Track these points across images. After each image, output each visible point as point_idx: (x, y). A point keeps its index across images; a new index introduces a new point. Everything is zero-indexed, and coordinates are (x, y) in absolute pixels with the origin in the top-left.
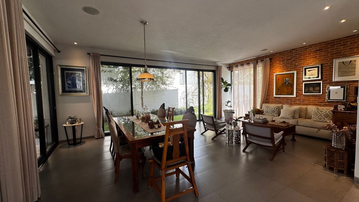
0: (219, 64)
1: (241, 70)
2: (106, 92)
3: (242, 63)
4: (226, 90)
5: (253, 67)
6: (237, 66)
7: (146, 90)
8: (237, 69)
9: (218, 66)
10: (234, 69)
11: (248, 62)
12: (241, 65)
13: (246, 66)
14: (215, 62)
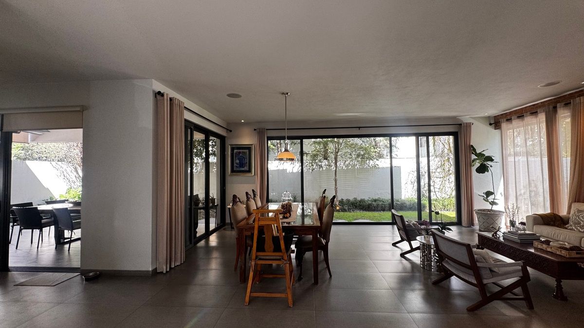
0: (466, 119)
1: (518, 127)
2: (291, 171)
3: (520, 114)
4: (482, 169)
5: (545, 119)
6: (509, 120)
7: (344, 168)
8: (511, 126)
9: (461, 124)
10: (504, 125)
11: (533, 111)
12: (518, 117)
13: (529, 119)
14: (454, 118)
